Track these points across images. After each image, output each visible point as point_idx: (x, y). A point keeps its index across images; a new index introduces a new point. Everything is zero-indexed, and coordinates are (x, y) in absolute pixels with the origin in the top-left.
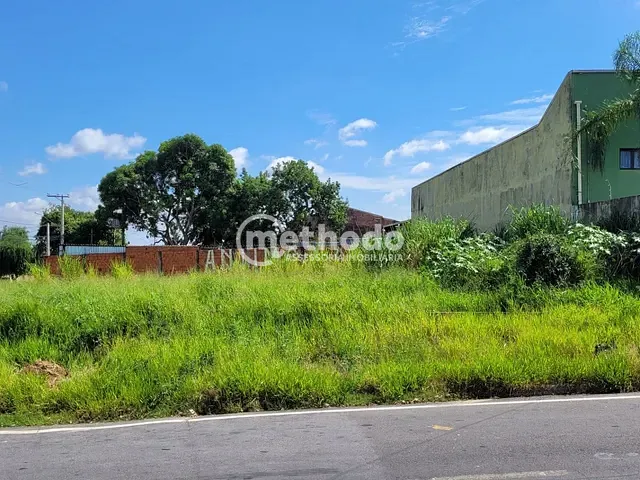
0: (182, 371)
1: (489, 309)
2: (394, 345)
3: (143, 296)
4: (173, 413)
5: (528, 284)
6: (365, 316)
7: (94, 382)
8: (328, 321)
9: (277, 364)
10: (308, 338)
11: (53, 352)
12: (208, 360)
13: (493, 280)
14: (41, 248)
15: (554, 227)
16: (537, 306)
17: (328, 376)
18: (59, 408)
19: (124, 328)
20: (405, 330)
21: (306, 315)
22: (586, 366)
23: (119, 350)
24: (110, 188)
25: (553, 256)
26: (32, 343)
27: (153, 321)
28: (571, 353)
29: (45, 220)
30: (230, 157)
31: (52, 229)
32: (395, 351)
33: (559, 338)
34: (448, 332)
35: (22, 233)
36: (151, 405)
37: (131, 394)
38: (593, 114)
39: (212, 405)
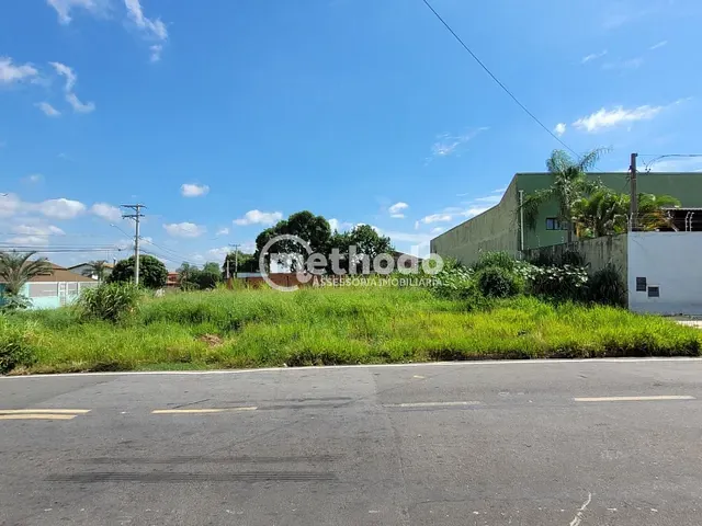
0: (282, 342)
1: (461, 310)
2: (402, 330)
3: (265, 300)
4: (275, 365)
5: (485, 295)
6: (388, 313)
7: (234, 347)
8: (366, 315)
9: (334, 339)
10: (354, 325)
11: (216, 330)
12: (296, 336)
13: (465, 294)
14: (225, 273)
15: (502, 263)
16: (488, 308)
17: (362, 346)
18: (215, 361)
19: (254, 318)
20: (410, 321)
21: (355, 312)
22: (512, 343)
23: (249, 329)
24: (261, 241)
25: (499, 280)
26: (205, 325)
27: (269, 314)
28: (503, 335)
29: (228, 258)
30: (327, 224)
31: (230, 263)
32: (404, 333)
33: (498, 327)
34: (435, 323)
35: (216, 266)
36: (264, 360)
37: (252, 354)
38: (528, 197)
39: (295, 362)
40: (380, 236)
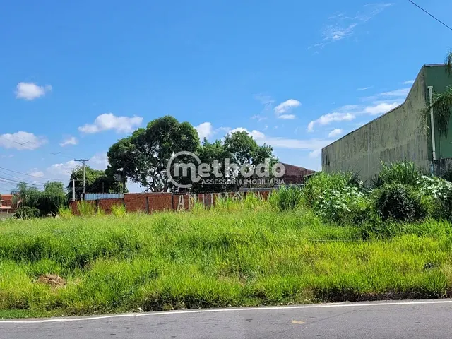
0: (137, 281)
1: (354, 238)
2: (282, 264)
3: (117, 231)
4: (128, 310)
5: (384, 219)
6: (265, 242)
7: (80, 290)
8: (239, 246)
9: (199, 277)
10: (224, 259)
11: (58, 268)
12: (154, 274)
13: (359, 217)
14: (70, 195)
15: (408, 179)
16: (388, 235)
17: (232, 285)
18: (57, 306)
19: (103, 252)
20: (293, 253)
21: (225, 243)
22: (415, 279)
23: (98, 267)
24: (114, 154)
25: (401, 199)
26: (45, 263)
27: (122, 247)
28: (404, 269)
29: (74, 176)
30: (195, 131)
31: (77, 183)
32: (284, 268)
33: (399, 259)
34: (322, 255)
35: (59, 186)
36: (115, 305)
37: (101, 297)
38: (440, 95)
39: (153, 305)
40: (260, 144)
